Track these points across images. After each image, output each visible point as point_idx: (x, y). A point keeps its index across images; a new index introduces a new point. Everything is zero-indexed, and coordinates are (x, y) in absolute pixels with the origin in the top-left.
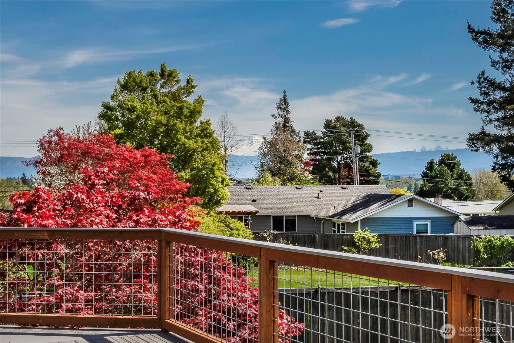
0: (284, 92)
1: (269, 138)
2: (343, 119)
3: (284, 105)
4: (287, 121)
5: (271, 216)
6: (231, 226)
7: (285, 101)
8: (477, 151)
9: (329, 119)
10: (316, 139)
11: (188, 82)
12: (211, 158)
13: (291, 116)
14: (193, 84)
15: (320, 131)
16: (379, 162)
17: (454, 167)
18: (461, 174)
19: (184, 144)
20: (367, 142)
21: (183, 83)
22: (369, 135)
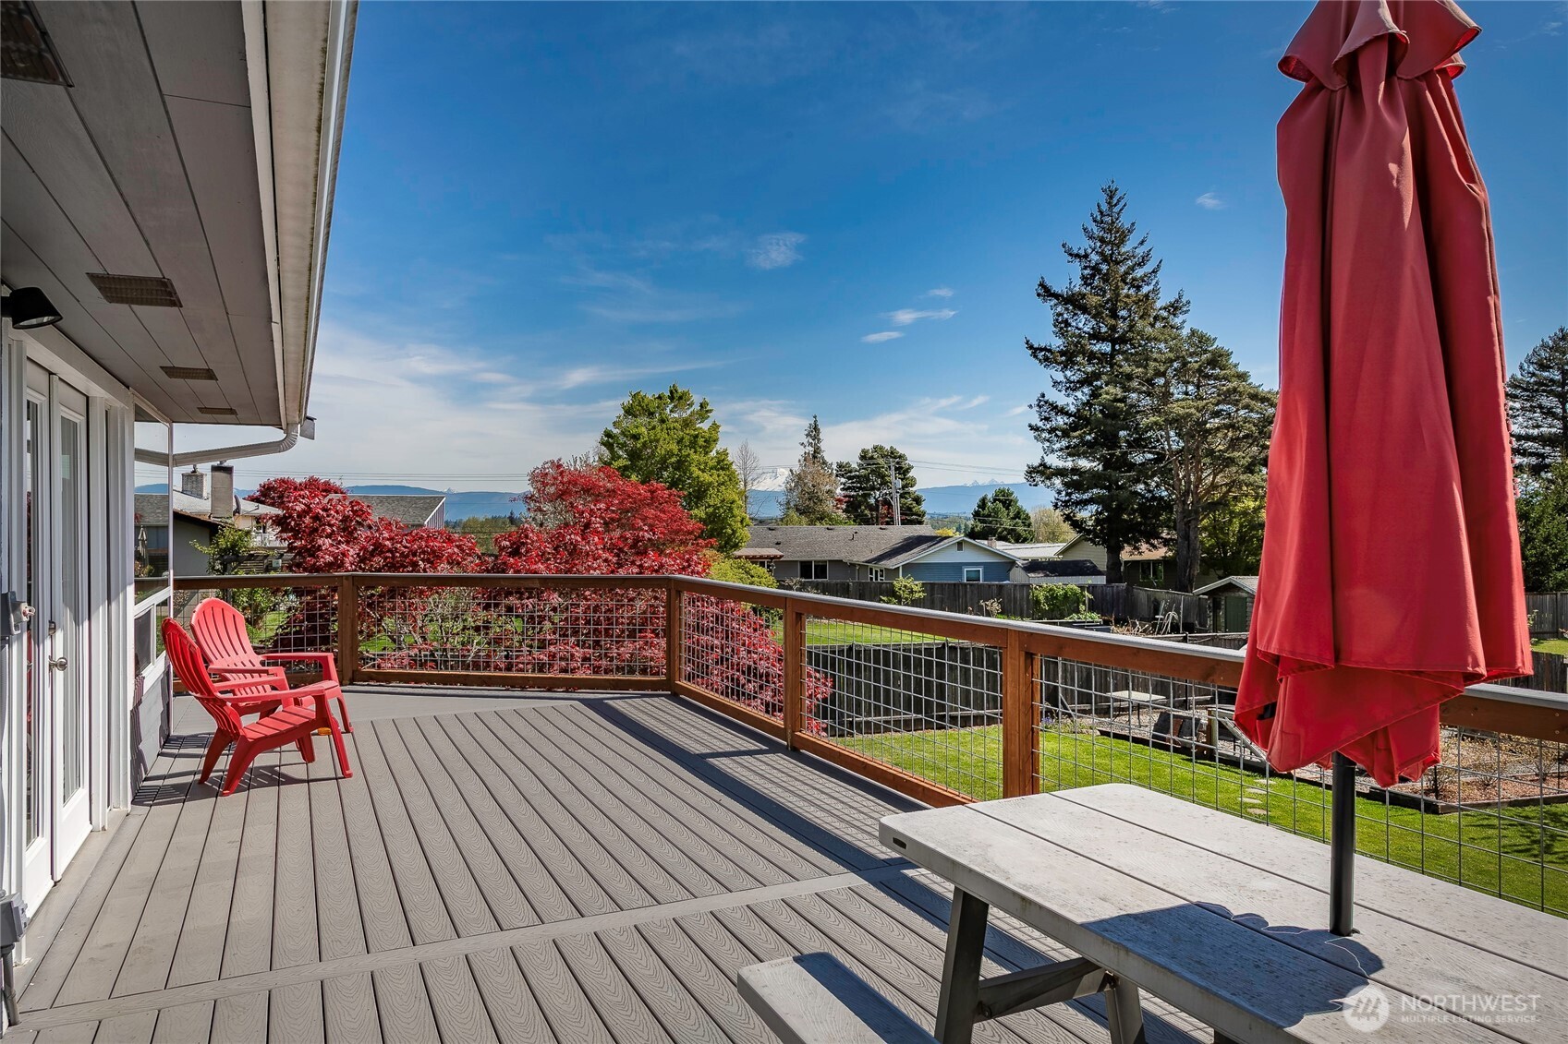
0: (815, 417)
1: (797, 469)
2: (881, 448)
3: (814, 432)
4: (817, 451)
5: (797, 561)
6: (752, 572)
7: (816, 428)
8: (1036, 485)
9: (867, 448)
10: (850, 472)
11: (701, 406)
12: (730, 495)
13: (822, 446)
14: (708, 408)
15: (854, 462)
16: (923, 498)
17: (1010, 505)
18: (1018, 513)
19: (698, 477)
20: (910, 475)
21: (696, 407)
22: (913, 467)
